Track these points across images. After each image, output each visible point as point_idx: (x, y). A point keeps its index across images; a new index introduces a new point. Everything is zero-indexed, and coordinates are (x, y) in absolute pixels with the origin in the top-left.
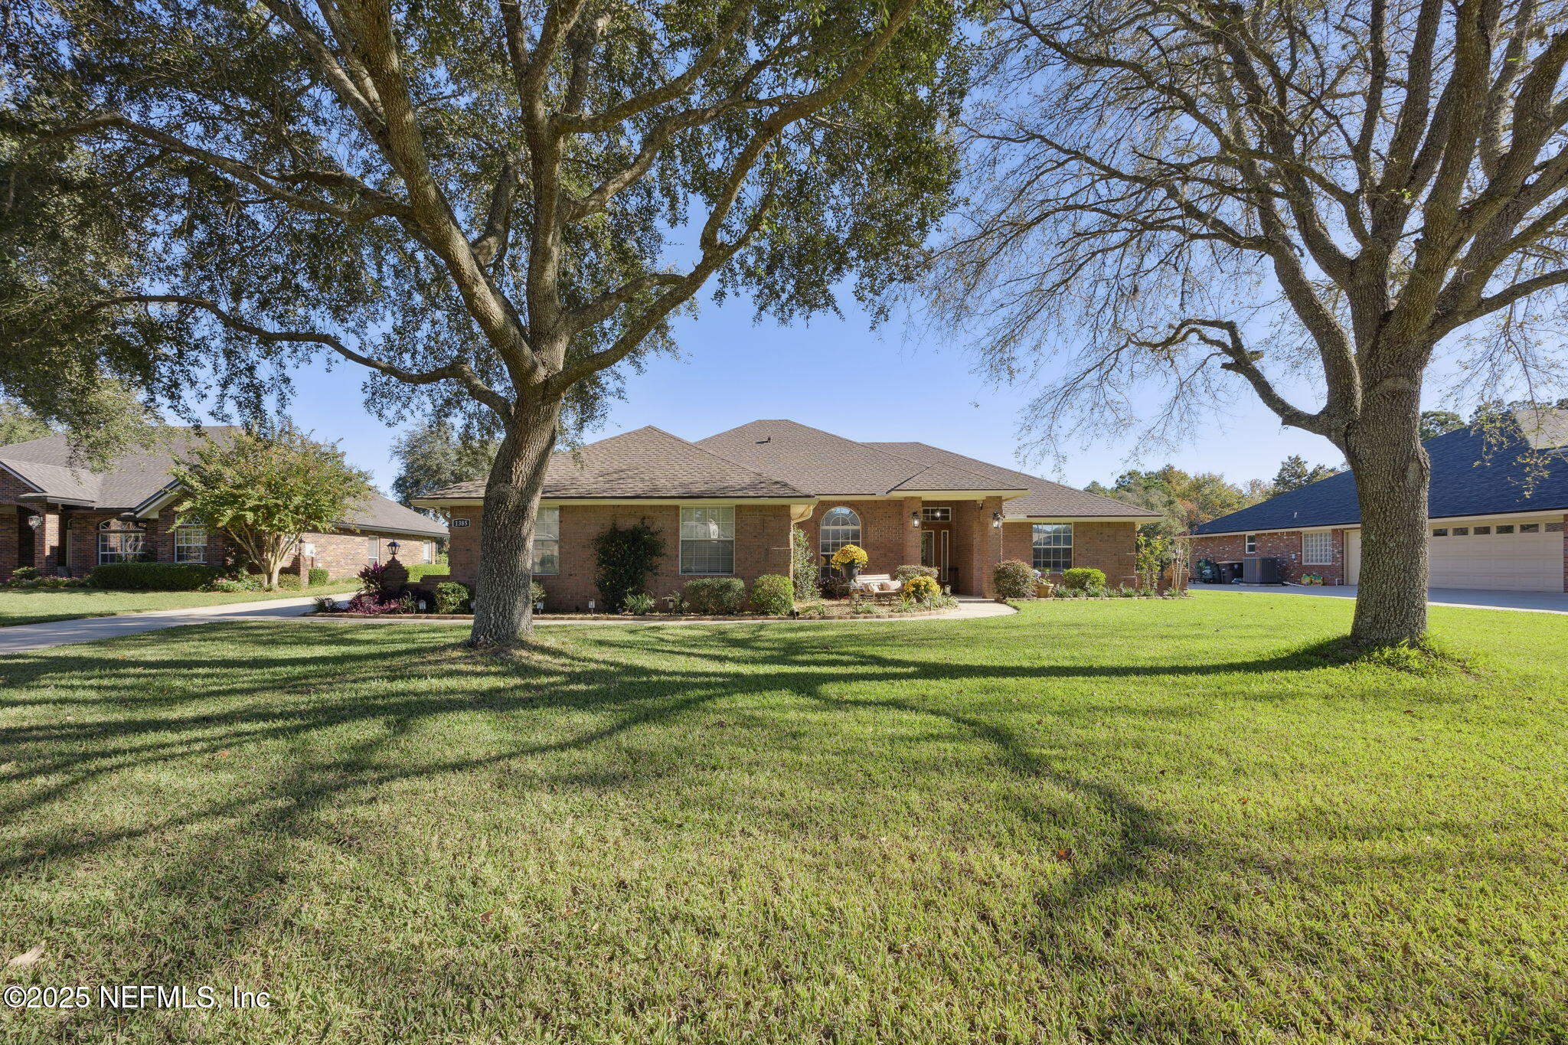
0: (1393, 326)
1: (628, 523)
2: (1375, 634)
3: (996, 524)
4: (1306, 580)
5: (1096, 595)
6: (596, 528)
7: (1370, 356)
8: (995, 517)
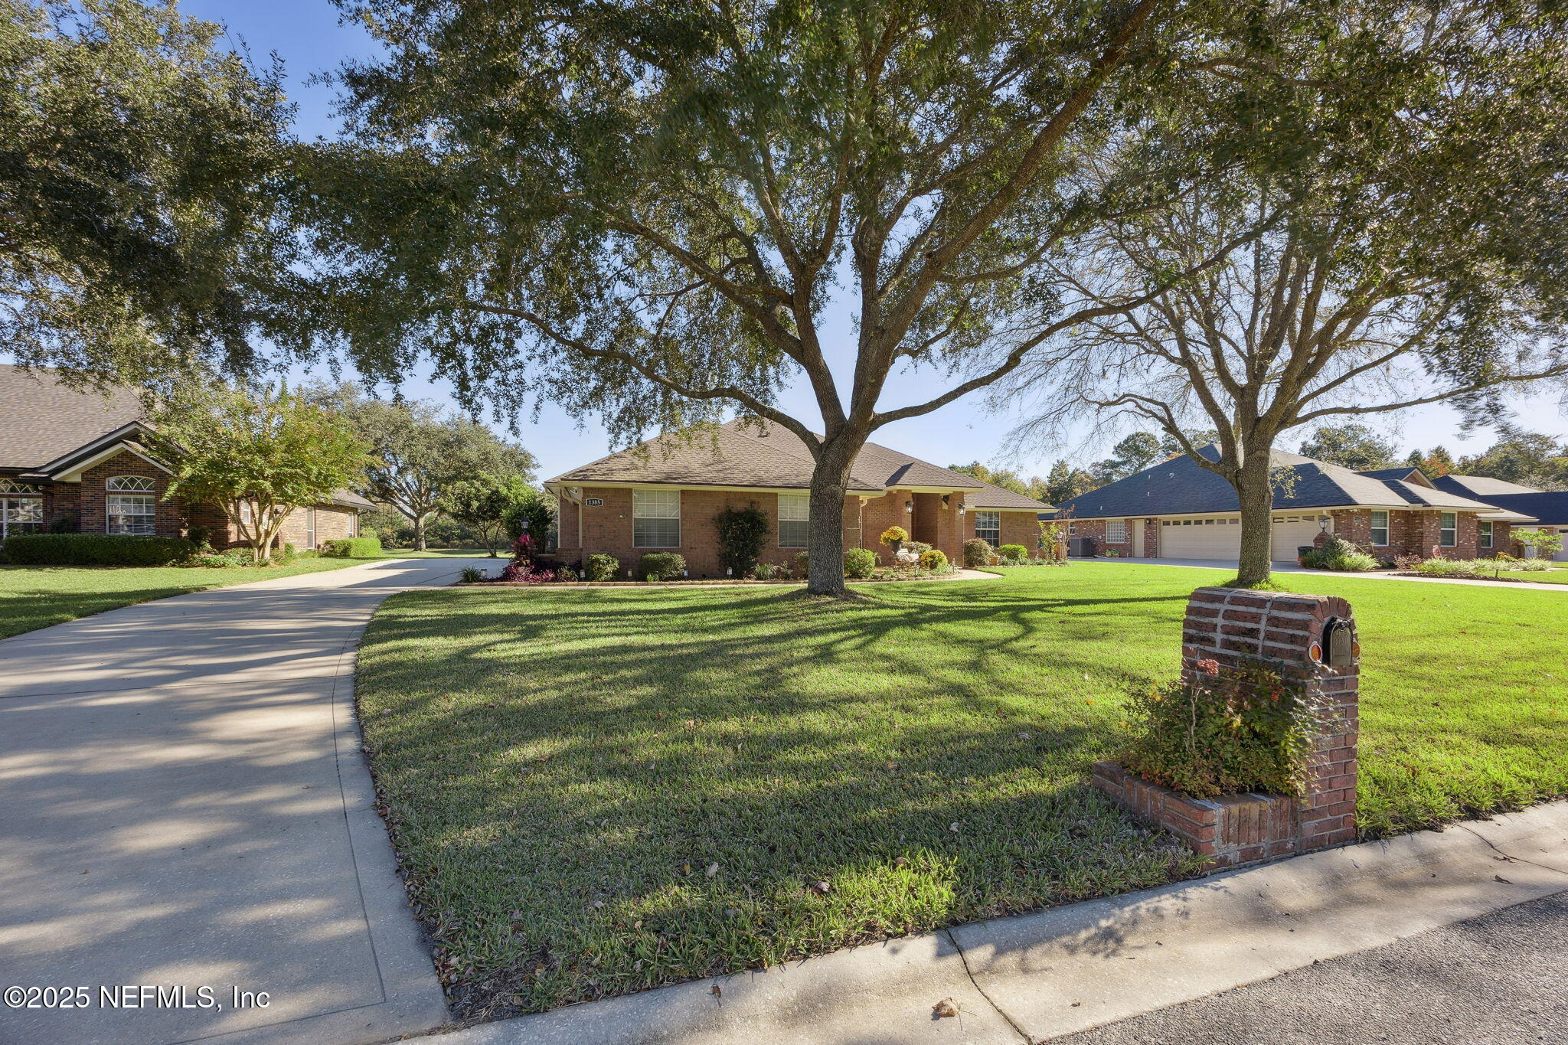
0: (1261, 426)
1: (740, 506)
2: (1250, 578)
3: (962, 512)
4: (1108, 554)
5: (1025, 564)
6: (711, 510)
7: (1250, 438)
8: (961, 507)
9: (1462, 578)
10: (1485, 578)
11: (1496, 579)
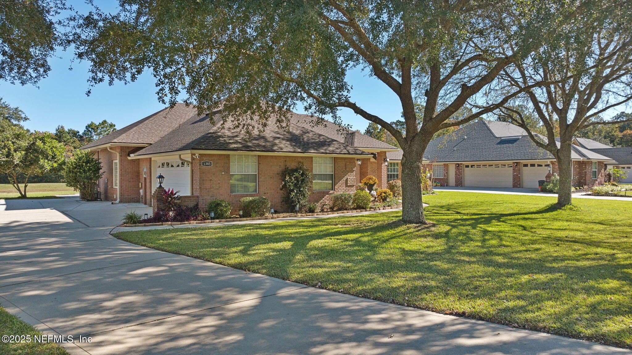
0: (569, 129)
1: (293, 165)
3: (386, 163)
6: (276, 168)
7: (564, 134)
8: (385, 160)
9: (612, 196)
10: (621, 196)
11: (625, 196)
